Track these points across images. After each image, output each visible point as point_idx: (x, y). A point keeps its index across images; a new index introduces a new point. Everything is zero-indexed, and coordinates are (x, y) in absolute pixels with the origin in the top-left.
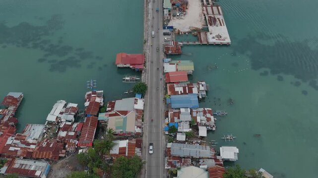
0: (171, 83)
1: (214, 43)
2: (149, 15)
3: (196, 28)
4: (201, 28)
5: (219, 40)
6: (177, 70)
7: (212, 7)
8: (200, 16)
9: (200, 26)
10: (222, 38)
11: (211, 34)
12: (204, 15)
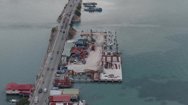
0: (54, 102)
1: (106, 80)
2: (47, 61)
3: (91, 70)
4: (96, 70)
5: (111, 77)
6: (62, 94)
7: (112, 57)
8: (98, 62)
9: (95, 69)
10: (115, 77)
11: (104, 74)
12: (103, 62)
